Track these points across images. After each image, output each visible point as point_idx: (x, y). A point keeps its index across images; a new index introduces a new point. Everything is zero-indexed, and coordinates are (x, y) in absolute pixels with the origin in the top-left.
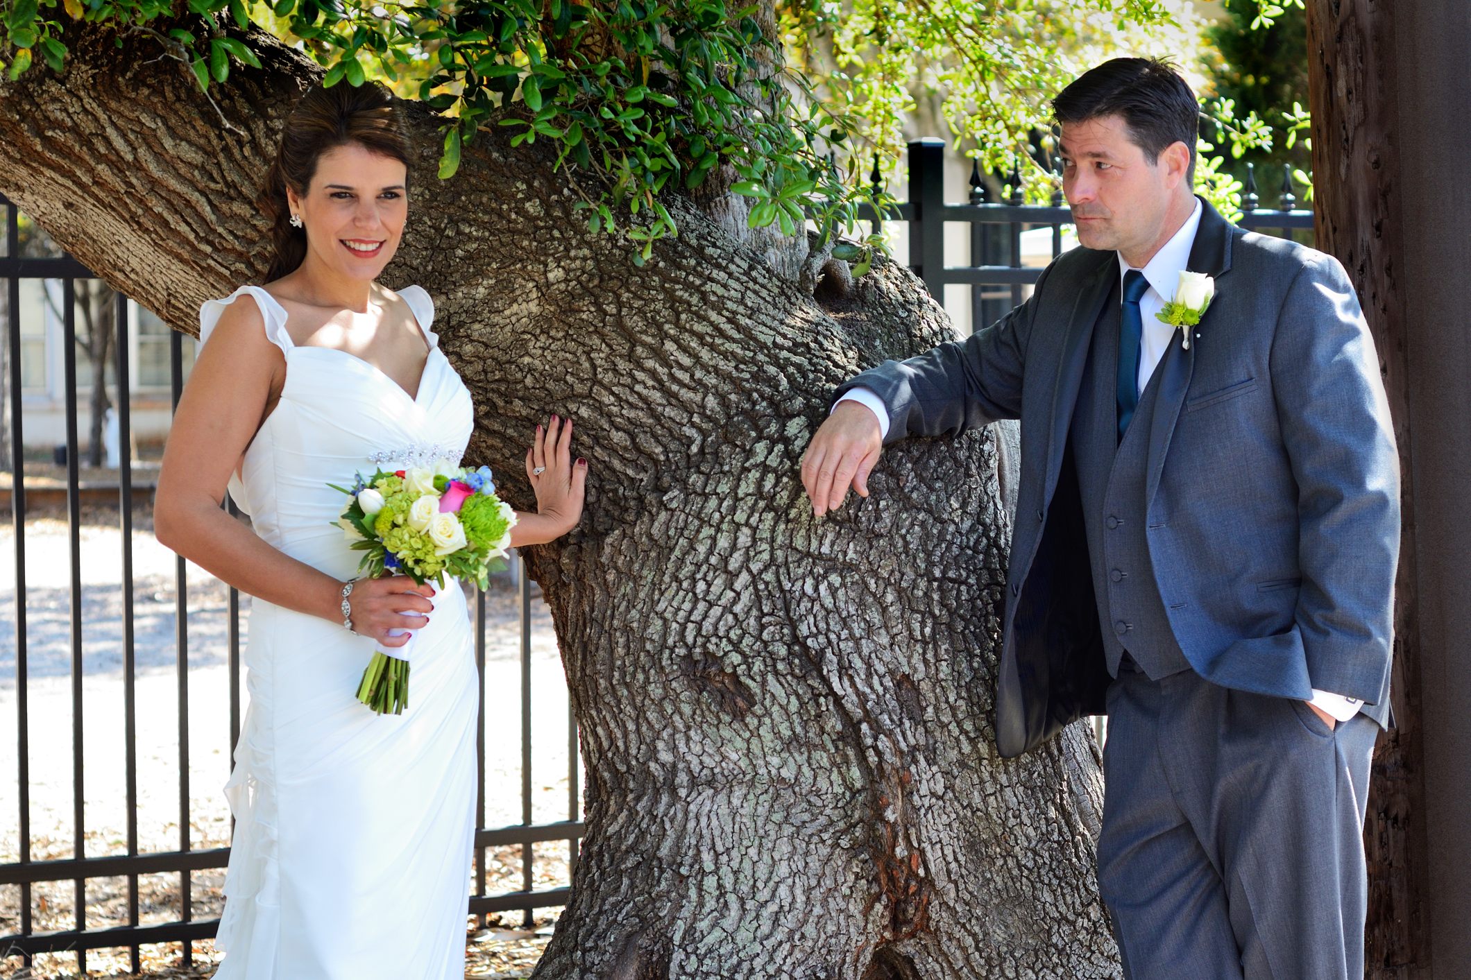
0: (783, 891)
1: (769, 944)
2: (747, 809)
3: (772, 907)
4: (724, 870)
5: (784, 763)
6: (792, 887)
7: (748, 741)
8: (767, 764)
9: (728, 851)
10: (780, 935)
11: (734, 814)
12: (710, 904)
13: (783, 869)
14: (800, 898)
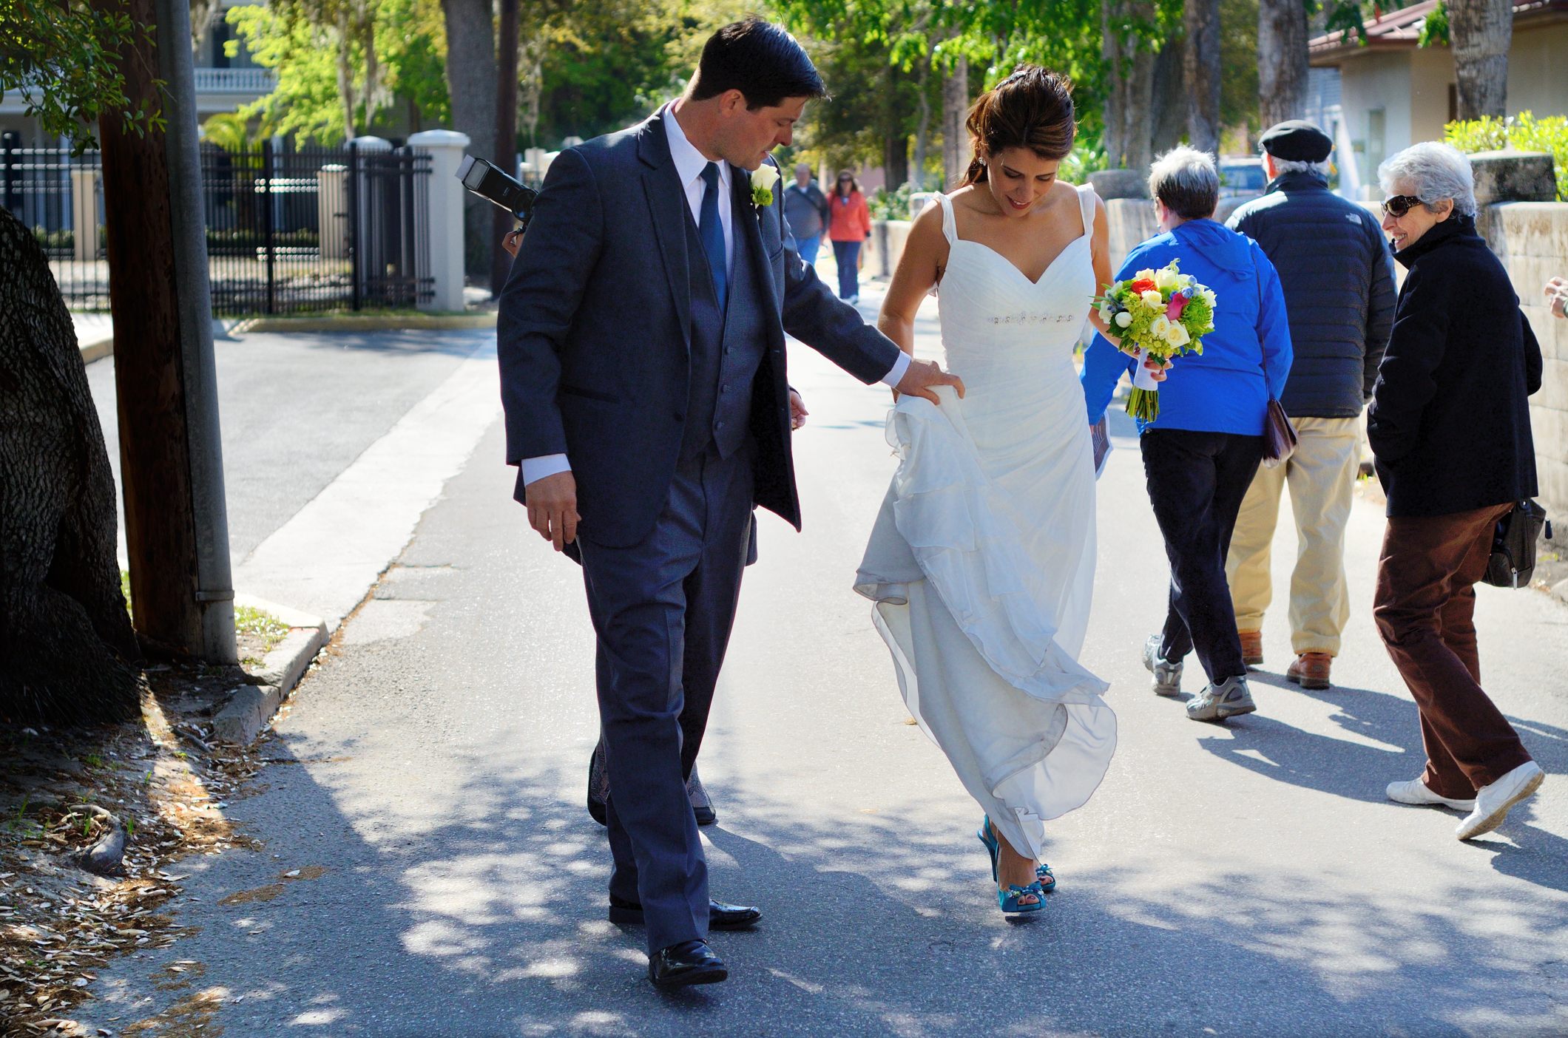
0: (41, 482)
1: (40, 509)
2: (20, 441)
3: (38, 491)
4: (17, 473)
5: (36, 415)
6: (45, 480)
7: (18, 405)
8: (28, 416)
9: (16, 463)
10: (44, 505)
11: (15, 443)
12: (15, 491)
13: (41, 471)
14: (49, 485)
